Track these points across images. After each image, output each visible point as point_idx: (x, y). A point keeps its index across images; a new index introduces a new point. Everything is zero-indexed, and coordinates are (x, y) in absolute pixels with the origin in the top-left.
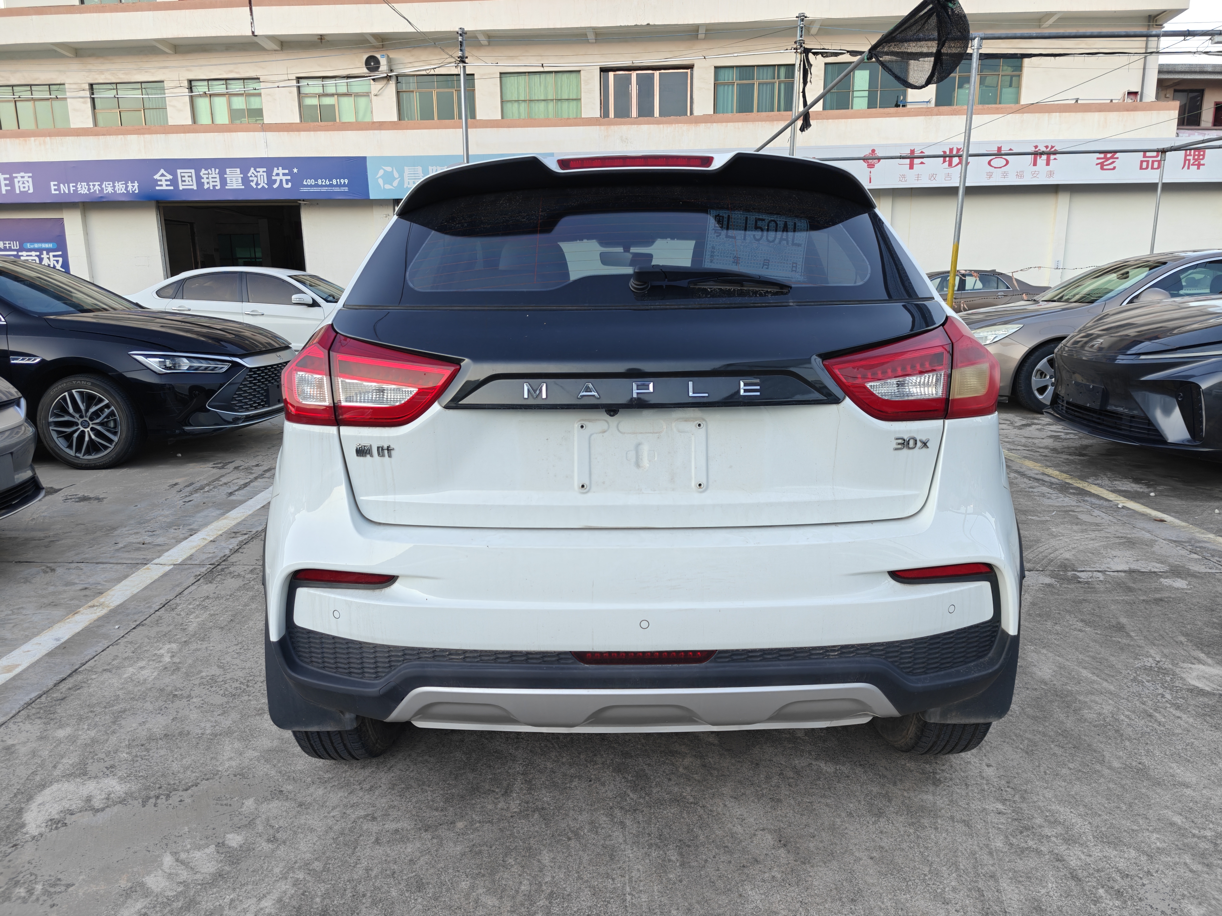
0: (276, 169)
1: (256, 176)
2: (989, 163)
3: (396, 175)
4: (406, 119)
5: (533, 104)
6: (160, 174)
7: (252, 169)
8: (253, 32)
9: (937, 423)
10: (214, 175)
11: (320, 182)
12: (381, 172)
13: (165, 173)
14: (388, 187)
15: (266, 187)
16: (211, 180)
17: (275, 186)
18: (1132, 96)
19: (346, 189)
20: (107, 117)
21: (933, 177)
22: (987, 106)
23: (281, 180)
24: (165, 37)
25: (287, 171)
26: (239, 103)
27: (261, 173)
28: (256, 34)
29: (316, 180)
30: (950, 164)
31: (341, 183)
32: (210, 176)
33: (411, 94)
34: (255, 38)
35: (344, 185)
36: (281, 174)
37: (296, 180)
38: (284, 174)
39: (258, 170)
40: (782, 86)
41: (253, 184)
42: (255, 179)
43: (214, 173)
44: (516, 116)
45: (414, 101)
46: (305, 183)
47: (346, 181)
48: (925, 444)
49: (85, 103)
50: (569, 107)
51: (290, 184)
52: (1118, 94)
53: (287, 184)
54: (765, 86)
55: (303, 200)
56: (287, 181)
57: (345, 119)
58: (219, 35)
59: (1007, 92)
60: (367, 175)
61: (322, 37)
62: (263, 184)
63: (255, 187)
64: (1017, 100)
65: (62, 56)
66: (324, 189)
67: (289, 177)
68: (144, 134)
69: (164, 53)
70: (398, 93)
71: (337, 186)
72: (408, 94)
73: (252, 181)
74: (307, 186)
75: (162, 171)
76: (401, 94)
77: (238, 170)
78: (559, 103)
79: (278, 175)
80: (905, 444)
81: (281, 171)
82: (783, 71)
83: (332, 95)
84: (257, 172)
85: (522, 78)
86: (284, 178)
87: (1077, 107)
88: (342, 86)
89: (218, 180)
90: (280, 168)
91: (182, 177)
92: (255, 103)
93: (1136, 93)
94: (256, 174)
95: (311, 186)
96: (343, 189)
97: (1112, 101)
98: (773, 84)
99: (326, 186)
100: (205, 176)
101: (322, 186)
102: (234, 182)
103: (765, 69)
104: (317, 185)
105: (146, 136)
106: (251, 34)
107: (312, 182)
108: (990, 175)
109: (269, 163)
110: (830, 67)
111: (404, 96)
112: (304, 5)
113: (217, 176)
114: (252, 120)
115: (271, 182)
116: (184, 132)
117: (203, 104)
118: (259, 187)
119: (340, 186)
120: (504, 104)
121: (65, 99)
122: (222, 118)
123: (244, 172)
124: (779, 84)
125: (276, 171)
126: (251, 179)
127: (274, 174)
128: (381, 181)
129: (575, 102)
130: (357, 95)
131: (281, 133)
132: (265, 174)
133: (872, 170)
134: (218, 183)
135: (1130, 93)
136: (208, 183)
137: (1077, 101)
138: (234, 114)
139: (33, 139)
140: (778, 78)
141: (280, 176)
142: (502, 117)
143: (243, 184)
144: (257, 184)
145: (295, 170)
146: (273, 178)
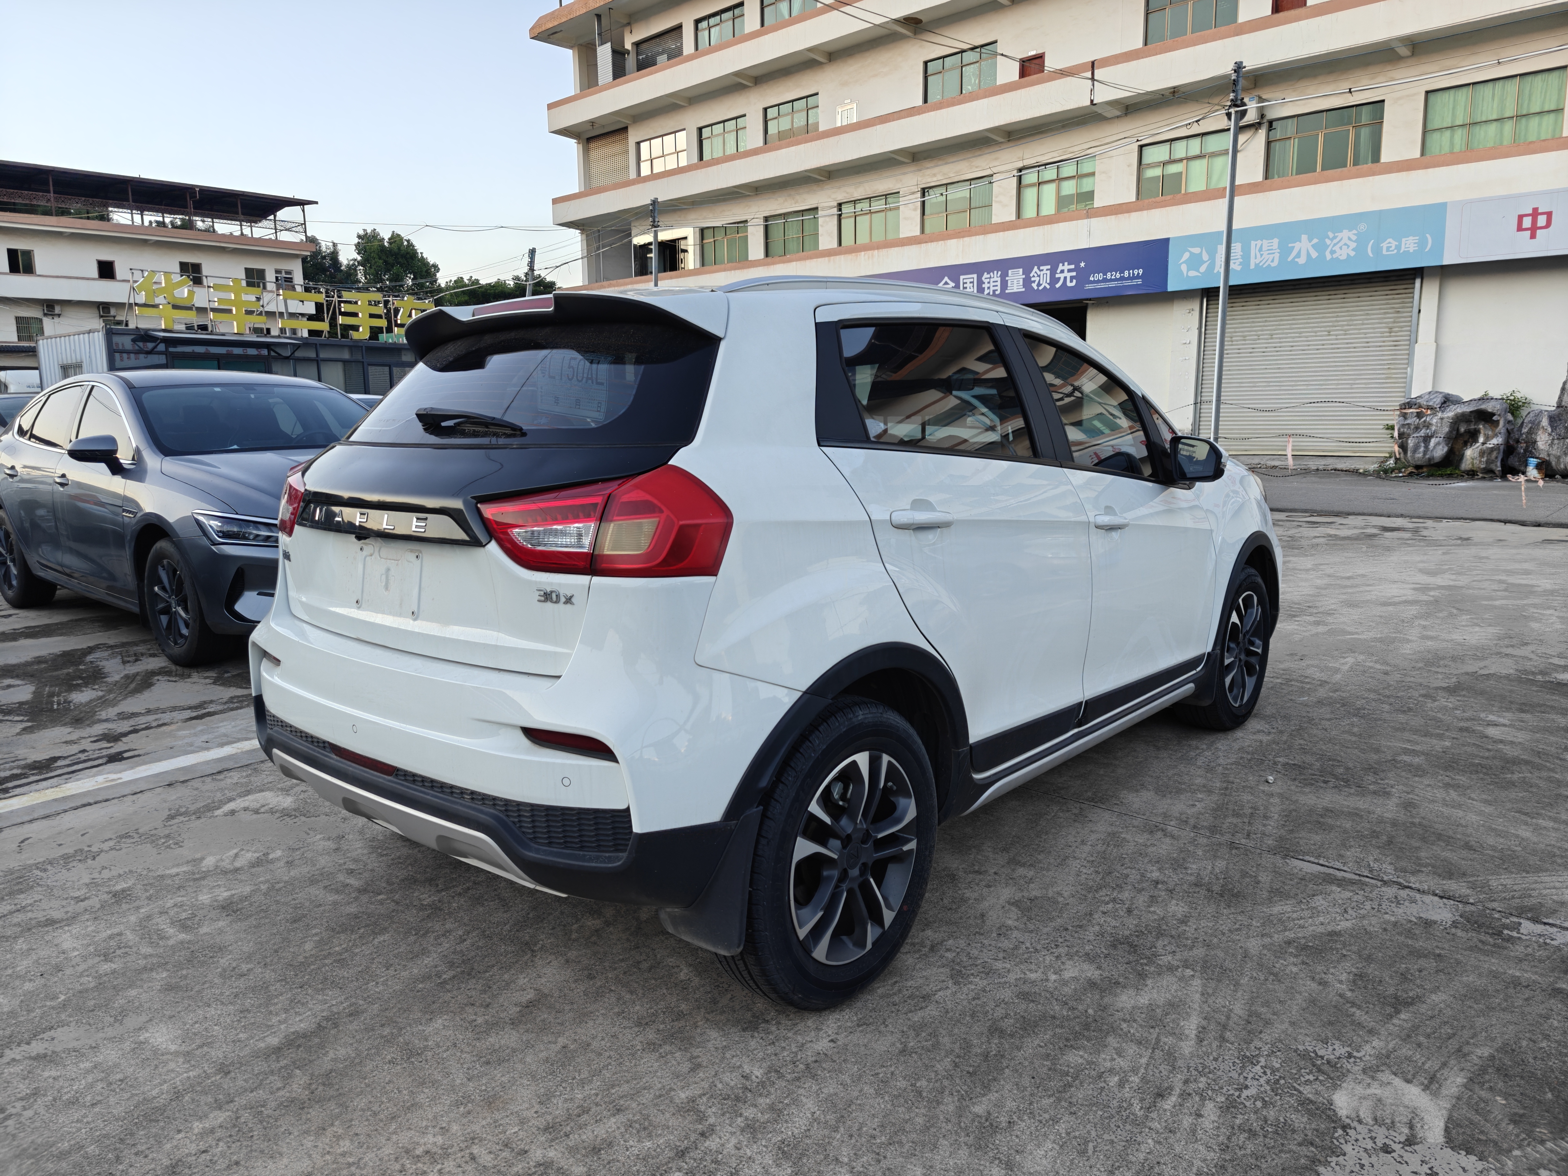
0: (1061, 265)
1: (1039, 276)
3: (1205, 257)
4: (1276, 176)
5: (1477, 129)
6: (943, 282)
7: (1036, 267)
8: (1092, 101)
9: (584, 579)
10: (995, 279)
11: (1109, 276)
12: (1186, 256)
13: (949, 281)
14: (1192, 273)
15: (1048, 287)
16: (992, 284)
17: (1058, 286)
19: (1139, 281)
20: (935, 223)
23: (1065, 278)
24: (997, 125)
25: (1072, 267)
26: (1069, 188)
27: (1045, 272)
28: (1095, 102)
29: (1105, 274)
31: (1133, 274)
32: (992, 280)
33: (1288, 142)
34: (1094, 108)
35: (1138, 277)
36: (1066, 271)
37: (1082, 277)
38: (1069, 271)
39: (1041, 268)
41: (1034, 286)
42: (1037, 279)
43: (996, 277)
44: (1446, 149)
45: (1291, 151)
46: (1092, 279)
47: (1141, 271)
48: (569, 600)
49: (915, 210)
50: (1540, 125)
51: (1074, 281)
53: (1071, 281)
55: (1090, 300)
56: (1072, 278)
57: (1193, 188)
58: (1054, 111)
60: (1167, 261)
61: (1174, 91)
62: (1045, 284)
63: (1036, 288)
65: (901, 163)
66: (1112, 284)
67: (1074, 274)
68: (963, 237)
69: (997, 143)
70: (1269, 143)
71: (1129, 278)
72: (1282, 143)
73: (1034, 282)
74: (1094, 282)
75: (946, 279)
76: (1273, 144)
77: (1021, 270)
78: (1524, 120)
79: (1062, 271)
80: (548, 597)
81: (1066, 267)
83: (1181, 160)
84: (1041, 271)
85: (1462, 94)
86: (1069, 275)
88: (1195, 147)
89: (999, 284)
90: (1066, 264)
91: (964, 283)
92: (1087, 185)
94: (1039, 273)
95: (1098, 281)
96: (1135, 282)
99: (1116, 280)
100: (986, 281)
101: (1111, 280)
102: (1015, 285)
104: (1105, 280)
105: (966, 239)
106: (1088, 103)
107: (1100, 276)
109: (1053, 259)
111: (1277, 147)
112: (1156, 54)
113: (999, 279)
114: (1081, 206)
115: (1054, 280)
116: (1004, 230)
117: (1030, 195)
118: (1041, 288)
119: (1134, 278)
120: (1428, 135)
121: (898, 208)
122: (1049, 208)
123: (1027, 272)
125: (1061, 267)
126: (1033, 279)
127: (1058, 271)
128: (1184, 268)
129: (1552, 116)
130: (1213, 155)
131: (1108, 217)
132: (1048, 272)
134: (999, 288)
136: (989, 288)
138: (1062, 201)
139: (863, 253)
141: (1066, 273)
142: (1423, 153)
143: (1024, 286)
144: (1039, 285)
145: (1082, 265)
146: (1057, 276)
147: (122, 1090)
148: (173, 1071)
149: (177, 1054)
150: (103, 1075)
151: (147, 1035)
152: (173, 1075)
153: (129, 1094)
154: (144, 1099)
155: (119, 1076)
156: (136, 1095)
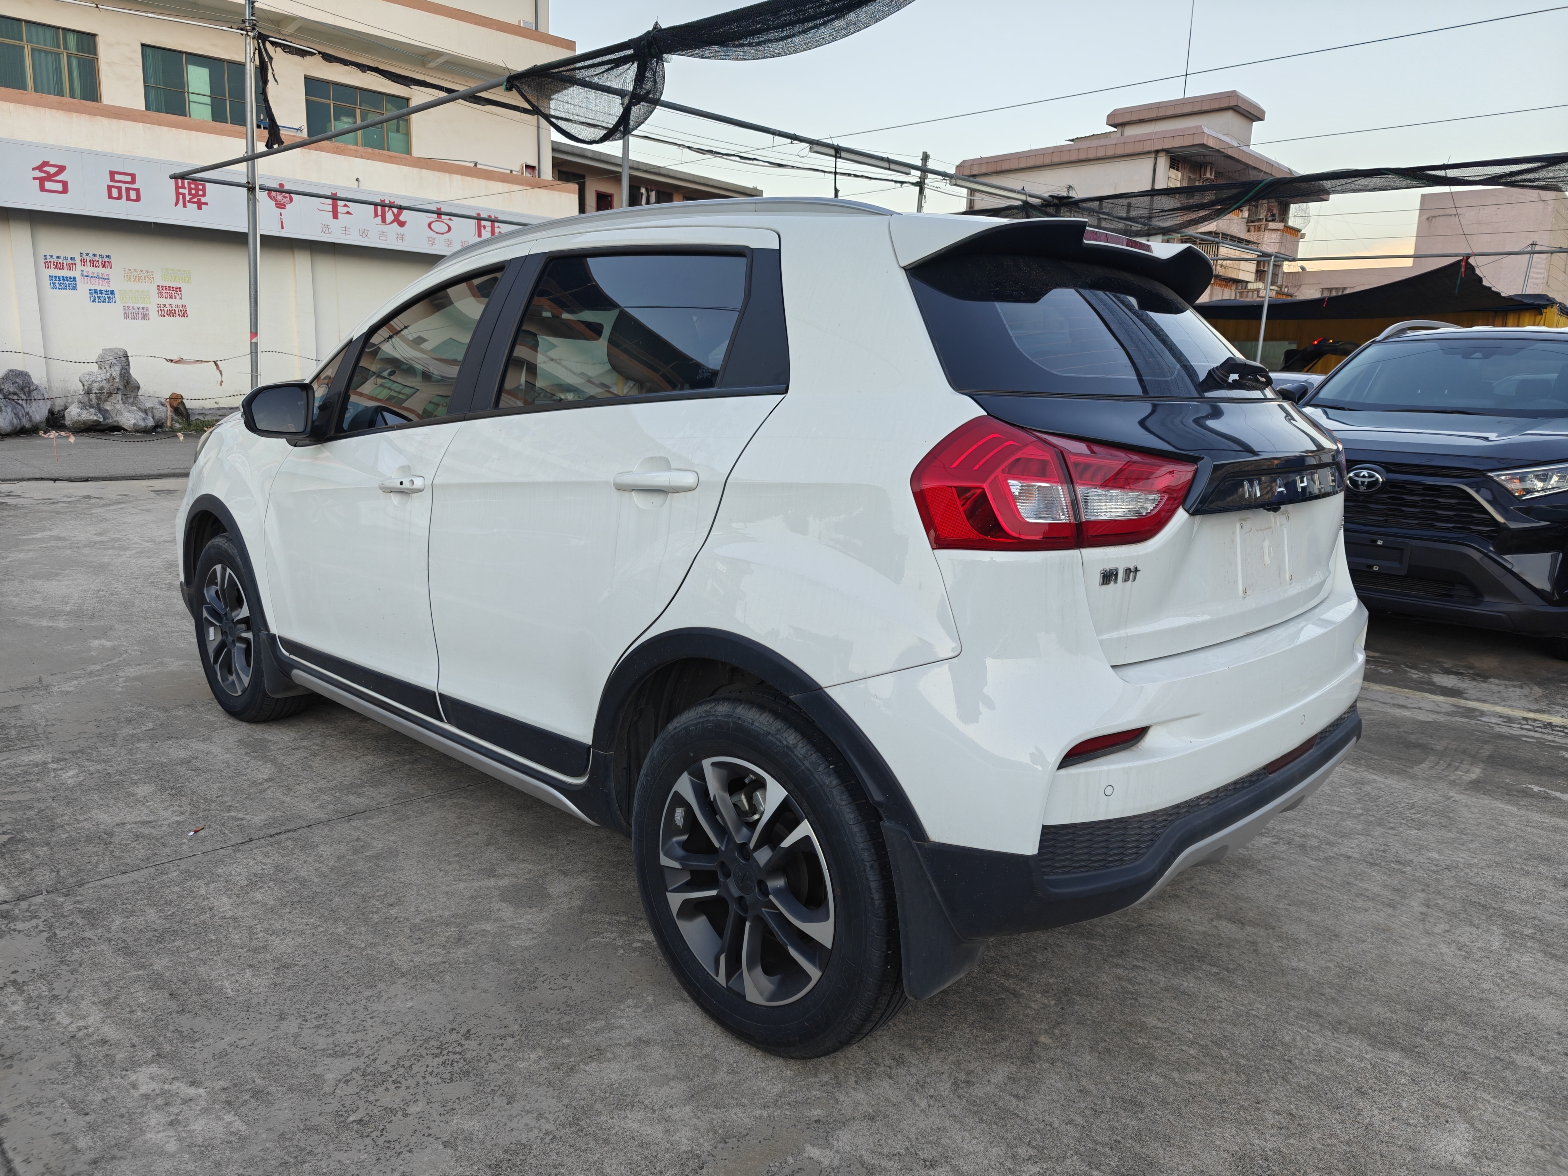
2: (429, 225)
18: (530, 170)
21: (364, 233)
22: (378, 151)
30: (384, 220)
40: (74, 62)
52: (516, 166)
54: (43, 55)
59: (395, 138)
64: (408, 150)
82: (72, 40)
87: (474, 171)
93: (533, 168)
97: (511, 171)
98: (58, 55)
103: (41, 30)
108: (432, 241)
110: (149, 51)
124: (69, 56)
133: (282, 211)
135: (527, 167)
137: (476, 165)
140: (66, 48)
147: (1554, 1141)
148: (1495, 1113)
149: (1470, 1121)
150: (1549, 1167)
151: (1459, 1158)
152: (1501, 1110)
153: (1554, 1132)
154: (1549, 1117)
155: (1539, 1152)
156: (1549, 1126)
